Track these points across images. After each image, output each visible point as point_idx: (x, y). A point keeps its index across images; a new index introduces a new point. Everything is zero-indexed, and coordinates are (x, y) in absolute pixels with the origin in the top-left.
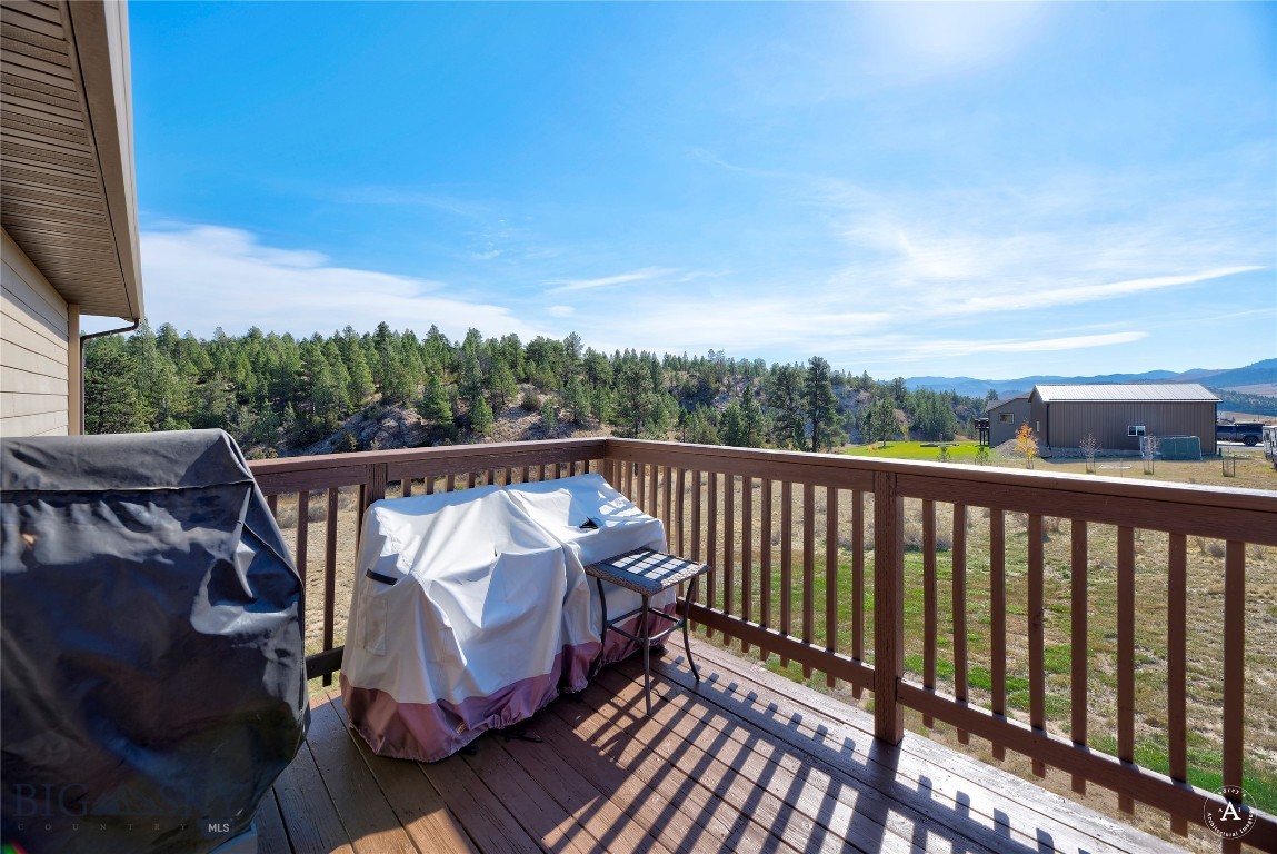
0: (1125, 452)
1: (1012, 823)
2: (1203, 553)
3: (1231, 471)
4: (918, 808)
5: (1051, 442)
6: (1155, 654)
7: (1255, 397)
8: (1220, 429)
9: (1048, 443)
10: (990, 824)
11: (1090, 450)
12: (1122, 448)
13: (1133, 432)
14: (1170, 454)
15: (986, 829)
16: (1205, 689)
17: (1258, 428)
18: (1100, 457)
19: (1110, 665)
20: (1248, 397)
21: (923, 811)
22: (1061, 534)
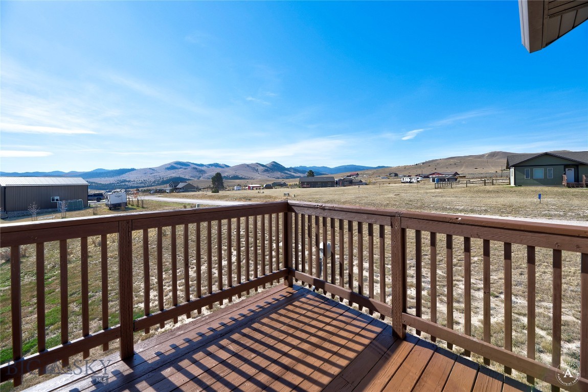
0: (50, 210)
1: (177, 344)
2: (95, 246)
3: (96, 212)
4: (167, 362)
5: (7, 209)
6: (93, 292)
7: (94, 183)
8: (89, 196)
9: (5, 210)
10: (173, 351)
11: (34, 211)
12: (48, 208)
13: (53, 200)
14: (71, 208)
15: (173, 353)
16: (114, 295)
17: (101, 195)
18: (39, 214)
19: (76, 307)
20: (92, 183)
21: (169, 361)
22: (28, 257)
